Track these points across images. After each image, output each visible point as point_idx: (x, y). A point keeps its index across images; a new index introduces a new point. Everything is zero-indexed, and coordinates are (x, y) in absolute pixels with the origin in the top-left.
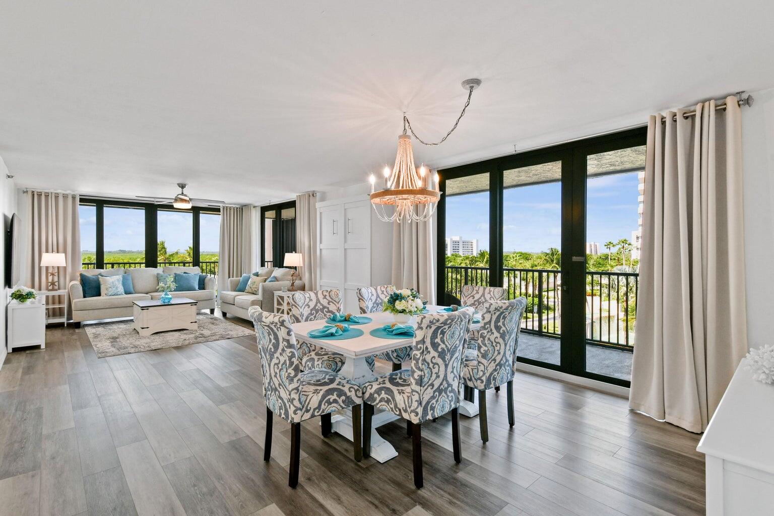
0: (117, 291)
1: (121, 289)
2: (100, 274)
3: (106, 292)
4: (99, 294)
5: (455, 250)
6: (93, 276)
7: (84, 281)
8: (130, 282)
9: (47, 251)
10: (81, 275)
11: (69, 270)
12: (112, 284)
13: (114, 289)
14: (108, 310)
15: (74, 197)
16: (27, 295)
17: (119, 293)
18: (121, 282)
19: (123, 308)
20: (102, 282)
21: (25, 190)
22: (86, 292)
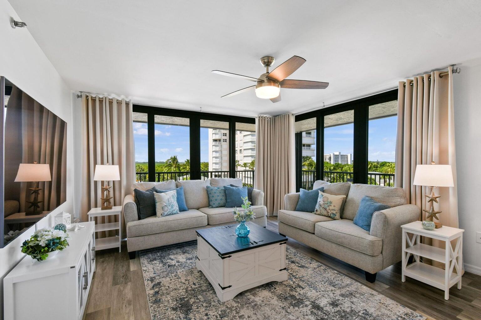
0: (173, 209)
1: (176, 208)
2: (154, 190)
3: (162, 212)
4: (154, 214)
5: (336, 161)
6: (148, 191)
7: (139, 197)
8: (183, 197)
9: (102, 163)
10: (136, 191)
11: (124, 183)
12: (167, 202)
13: (170, 207)
14: (165, 234)
15: (127, 104)
16: (48, 245)
17: (174, 212)
18: (176, 199)
19: (180, 232)
20: (157, 200)
21: (80, 94)
22: (141, 212)
